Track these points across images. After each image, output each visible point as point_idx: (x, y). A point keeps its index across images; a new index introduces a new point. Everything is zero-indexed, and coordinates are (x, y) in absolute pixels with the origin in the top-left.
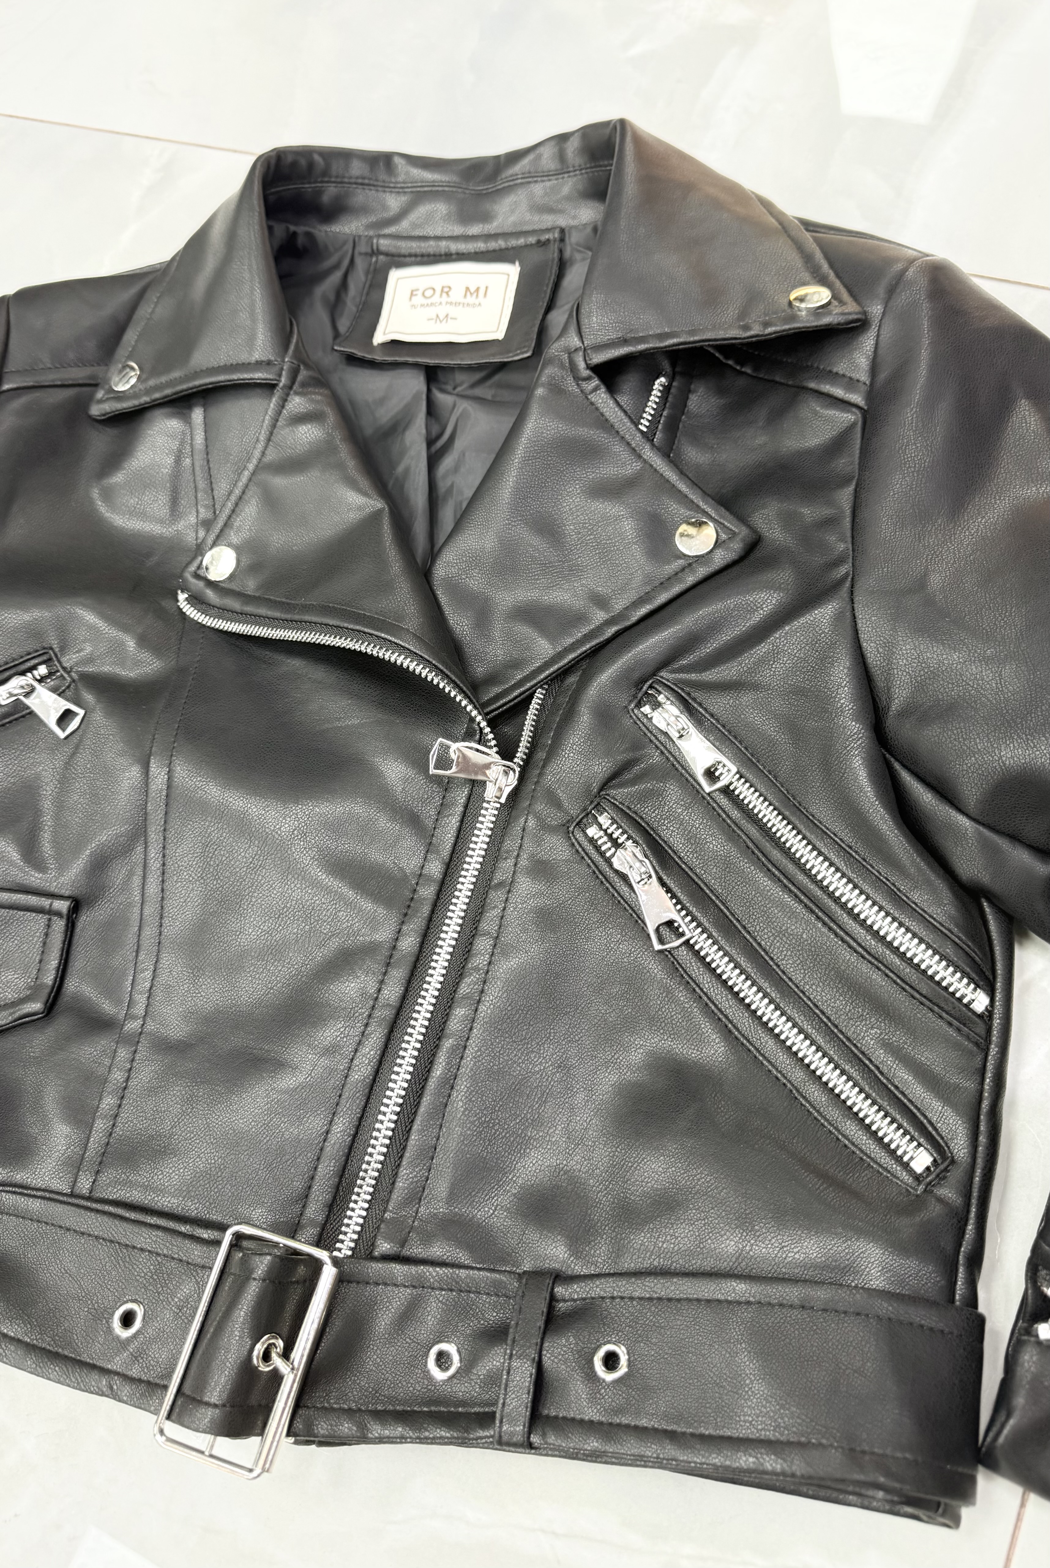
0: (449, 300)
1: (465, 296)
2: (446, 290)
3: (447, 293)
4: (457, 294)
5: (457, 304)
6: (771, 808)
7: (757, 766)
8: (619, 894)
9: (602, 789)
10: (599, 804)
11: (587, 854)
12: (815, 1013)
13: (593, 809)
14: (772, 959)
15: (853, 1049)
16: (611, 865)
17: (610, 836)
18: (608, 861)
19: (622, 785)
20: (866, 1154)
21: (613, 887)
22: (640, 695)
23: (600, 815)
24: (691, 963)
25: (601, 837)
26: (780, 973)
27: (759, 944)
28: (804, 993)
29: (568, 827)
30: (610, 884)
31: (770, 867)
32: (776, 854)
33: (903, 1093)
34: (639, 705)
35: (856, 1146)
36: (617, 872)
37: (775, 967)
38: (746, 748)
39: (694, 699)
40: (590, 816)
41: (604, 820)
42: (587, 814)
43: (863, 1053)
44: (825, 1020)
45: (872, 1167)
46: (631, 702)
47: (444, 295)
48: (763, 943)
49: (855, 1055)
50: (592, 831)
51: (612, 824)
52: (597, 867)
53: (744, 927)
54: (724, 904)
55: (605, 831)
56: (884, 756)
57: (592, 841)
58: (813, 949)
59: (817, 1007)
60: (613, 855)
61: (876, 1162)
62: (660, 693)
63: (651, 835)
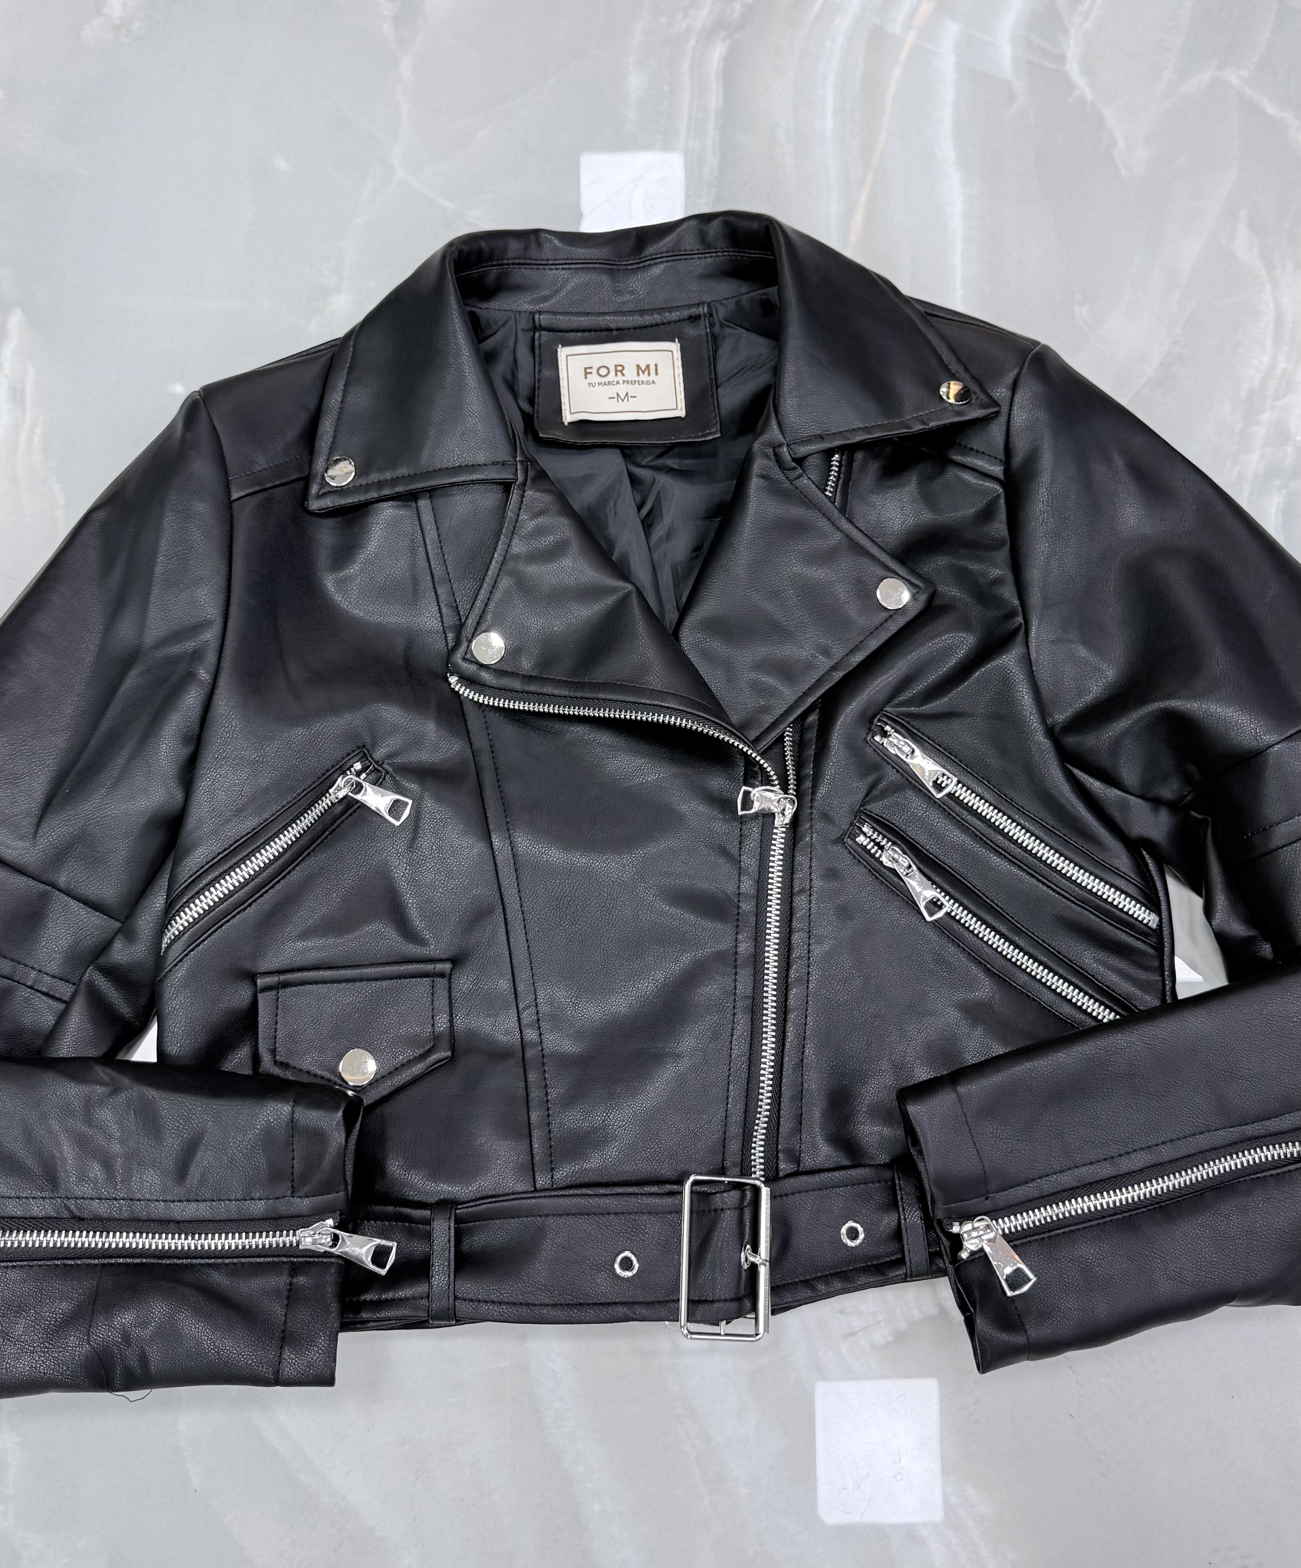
0: (625, 379)
1: (638, 375)
3: (621, 371)
4: (630, 373)
5: (633, 382)
7: (973, 775)
8: (892, 884)
9: (860, 806)
10: (862, 818)
11: (860, 857)
13: (859, 822)
16: (879, 863)
17: (874, 841)
18: (876, 860)
19: (873, 800)
22: (871, 728)
23: (863, 827)
25: (867, 843)
27: (997, 905)
29: (843, 839)
34: (872, 735)
36: (885, 867)
40: (857, 828)
41: (867, 830)
42: (854, 827)
43: (1082, 968)
46: (866, 733)
47: (619, 373)
50: (861, 839)
51: (874, 832)
52: (870, 866)
55: (869, 838)
57: (863, 847)
60: (881, 856)
62: (886, 725)
63: (904, 837)
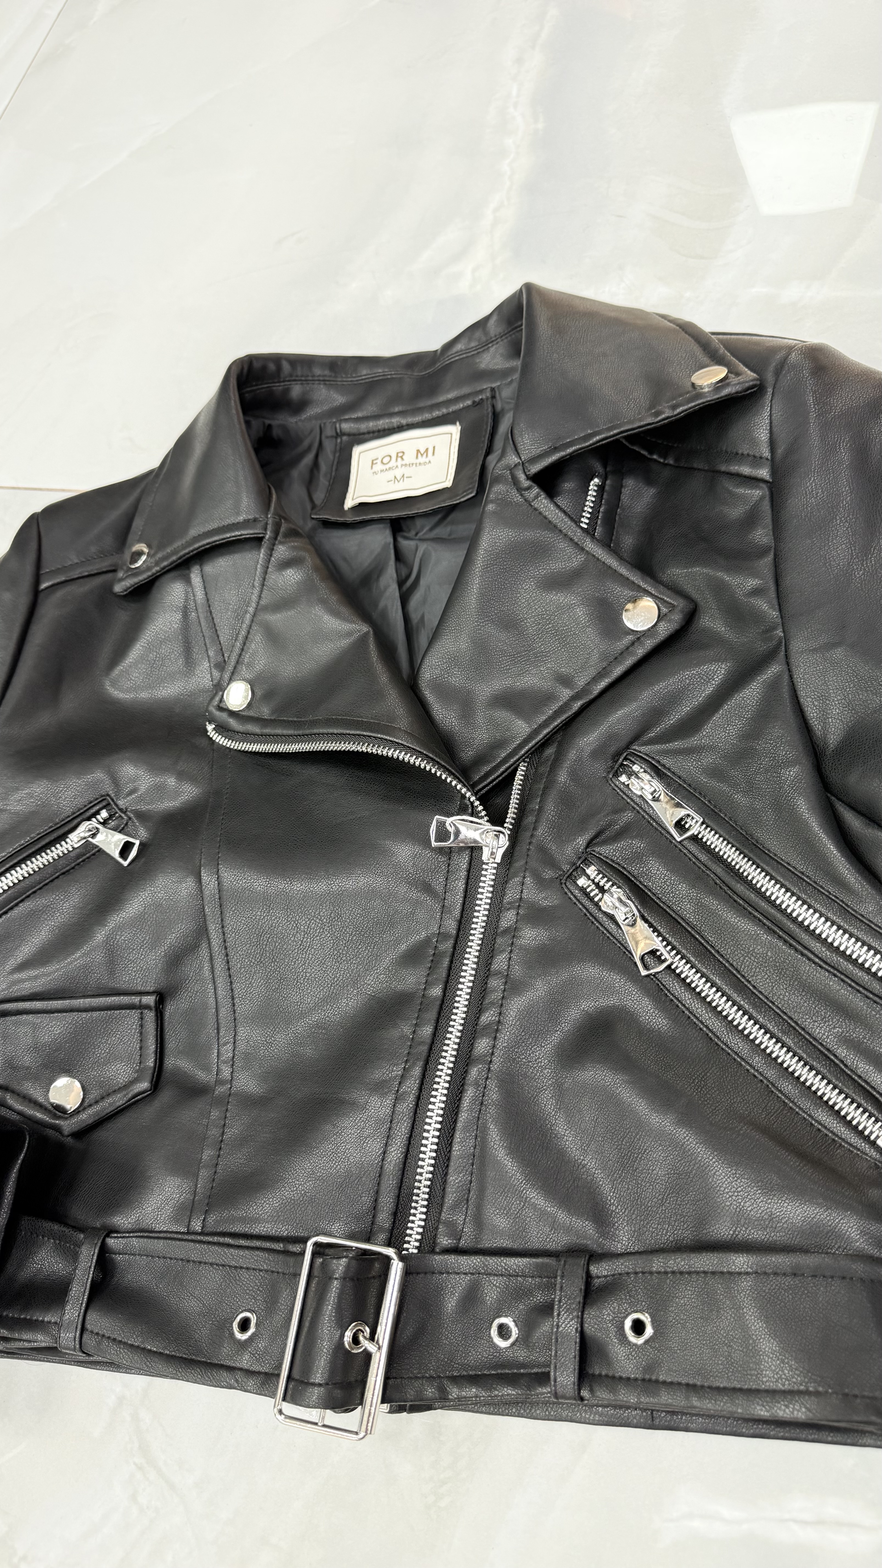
0: (404, 463)
1: (417, 458)
2: (400, 455)
3: (401, 457)
4: (410, 457)
5: (410, 465)
6: (734, 849)
7: (720, 815)
8: (608, 931)
9: (587, 846)
10: (586, 859)
11: (578, 900)
12: (784, 1019)
13: (581, 863)
14: (743, 976)
15: (820, 1047)
16: (600, 909)
17: (597, 885)
18: (597, 905)
19: (604, 843)
20: (837, 1136)
21: (602, 925)
22: (617, 766)
23: (588, 868)
24: (673, 984)
25: (589, 886)
26: (751, 988)
27: (732, 965)
28: (773, 1003)
29: (561, 880)
30: (600, 923)
31: (735, 897)
32: (740, 888)
33: (866, 1082)
34: (617, 775)
35: (829, 1130)
36: (605, 913)
37: (746, 983)
38: (709, 801)
39: (664, 766)
40: (579, 869)
41: (591, 871)
42: (577, 868)
43: (828, 1050)
44: (793, 1024)
45: (844, 1147)
46: (609, 772)
47: (399, 459)
48: (735, 964)
49: (821, 1052)
50: (582, 882)
51: (598, 874)
52: (587, 910)
53: (718, 952)
54: (699, 934)
55: (593, 881)
56: (828, 797)
57: (583, 890)
58: (778, 964)
59: (785, 1014)
60: (600, 900)
61: (847, 1143)
62: (634, 763)
63: (632, 881)
